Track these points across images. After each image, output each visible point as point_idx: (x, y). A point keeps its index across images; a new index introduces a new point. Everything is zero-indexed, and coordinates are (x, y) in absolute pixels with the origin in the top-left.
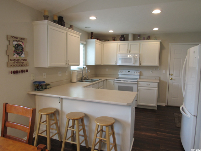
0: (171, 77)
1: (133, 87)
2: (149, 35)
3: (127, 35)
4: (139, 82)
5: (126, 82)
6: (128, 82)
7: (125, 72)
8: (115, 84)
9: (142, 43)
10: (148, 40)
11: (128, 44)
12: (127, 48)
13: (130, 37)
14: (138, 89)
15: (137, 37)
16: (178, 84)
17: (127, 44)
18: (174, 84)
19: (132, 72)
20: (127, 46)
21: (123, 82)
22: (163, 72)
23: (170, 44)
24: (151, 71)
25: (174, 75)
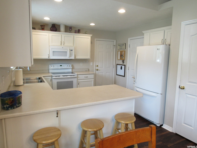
0: (97, 68)
1: (73, 81)
2: (79, 29)
3: (59, 26)
4: (78, 76)
5: (65, 77)
6: (68, 76)
7: (57, 66)
8: (53, 80)
9: (75, 36)
10: (79, 33)
11: (62, 35)
12: (60, 40)
13: (62, 28)
14: (78, 82)
15: (69, 29)
16: (102, 73)
17: (60, 35)
18: (99, 74)
19: (65, 66)
20: (60, 37)
21: (62, 77)
22: (91, 64)
23: (96, 39)
24: (81, 64)
25: (99, 66)
